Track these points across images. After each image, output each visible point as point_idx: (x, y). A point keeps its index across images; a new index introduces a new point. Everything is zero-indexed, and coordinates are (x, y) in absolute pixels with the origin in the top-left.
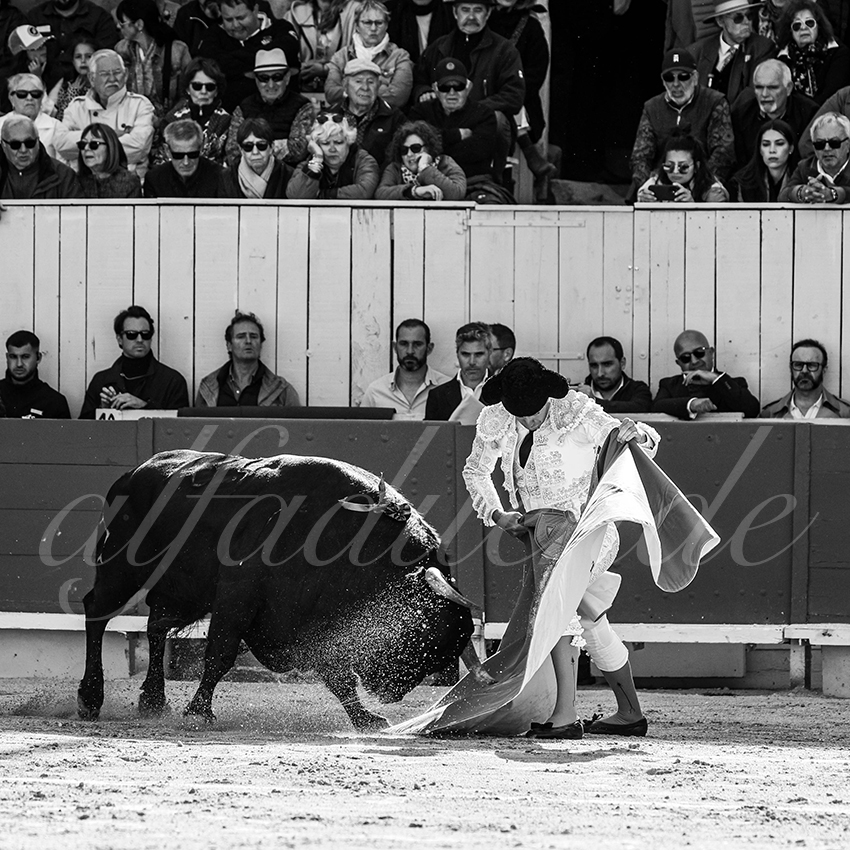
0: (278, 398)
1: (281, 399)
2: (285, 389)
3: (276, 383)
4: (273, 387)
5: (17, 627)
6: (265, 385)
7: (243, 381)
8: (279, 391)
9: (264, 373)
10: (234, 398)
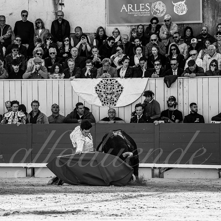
0: (42, 118)
1: (43, 118)
2: (44, 116)
3: (42, 115)
4: (41, 116)
5: (195, 168)
6: (39, 115)
7: (35, 114)
8: (42, 117)
9: (40, 112)
10: (33, 118)
